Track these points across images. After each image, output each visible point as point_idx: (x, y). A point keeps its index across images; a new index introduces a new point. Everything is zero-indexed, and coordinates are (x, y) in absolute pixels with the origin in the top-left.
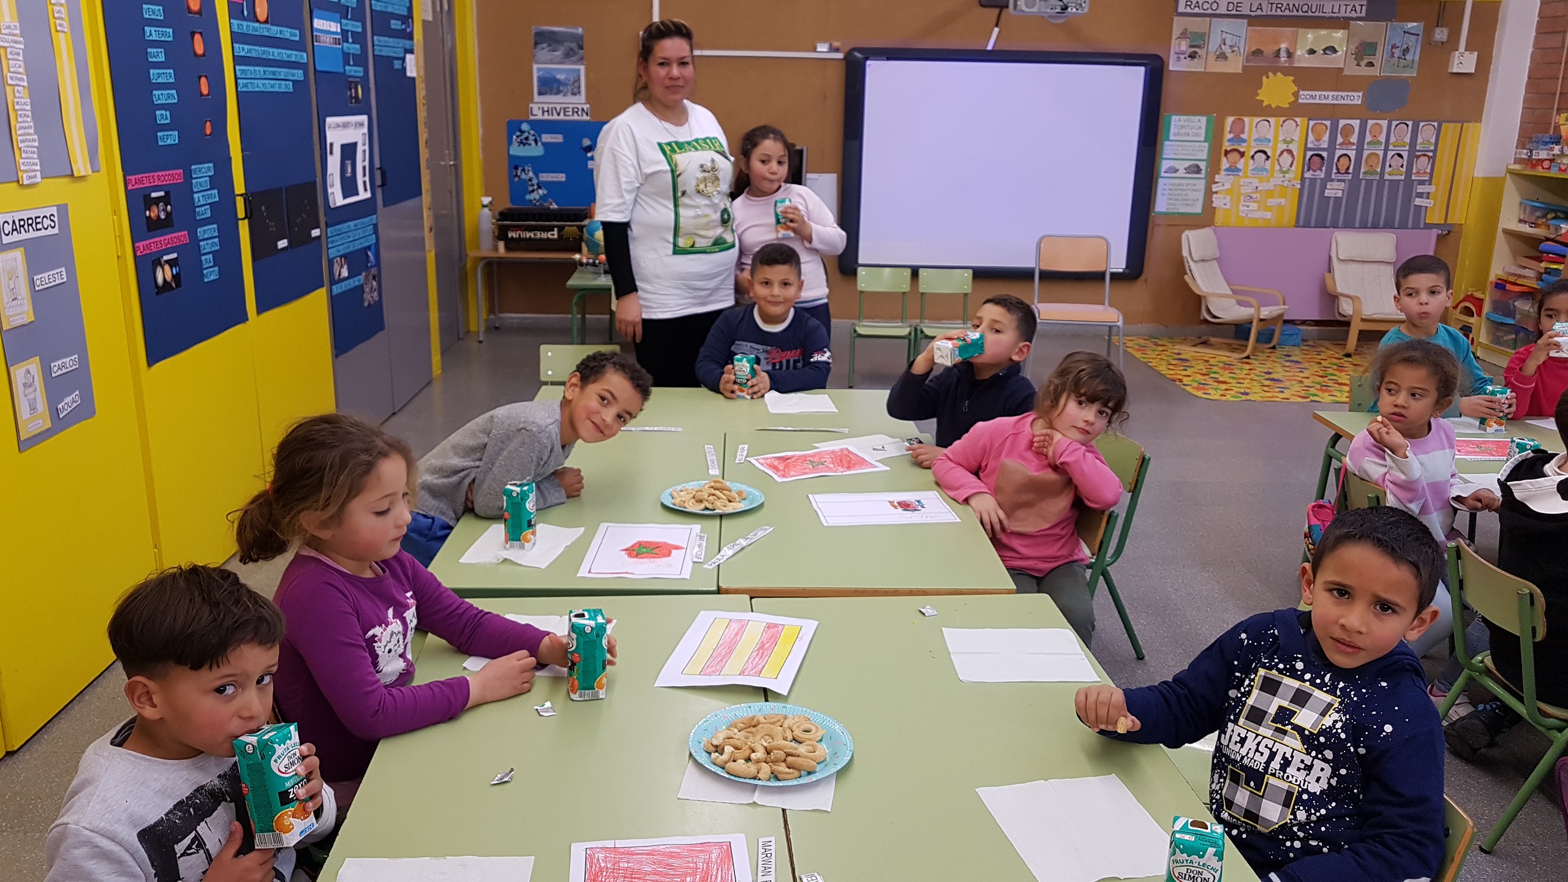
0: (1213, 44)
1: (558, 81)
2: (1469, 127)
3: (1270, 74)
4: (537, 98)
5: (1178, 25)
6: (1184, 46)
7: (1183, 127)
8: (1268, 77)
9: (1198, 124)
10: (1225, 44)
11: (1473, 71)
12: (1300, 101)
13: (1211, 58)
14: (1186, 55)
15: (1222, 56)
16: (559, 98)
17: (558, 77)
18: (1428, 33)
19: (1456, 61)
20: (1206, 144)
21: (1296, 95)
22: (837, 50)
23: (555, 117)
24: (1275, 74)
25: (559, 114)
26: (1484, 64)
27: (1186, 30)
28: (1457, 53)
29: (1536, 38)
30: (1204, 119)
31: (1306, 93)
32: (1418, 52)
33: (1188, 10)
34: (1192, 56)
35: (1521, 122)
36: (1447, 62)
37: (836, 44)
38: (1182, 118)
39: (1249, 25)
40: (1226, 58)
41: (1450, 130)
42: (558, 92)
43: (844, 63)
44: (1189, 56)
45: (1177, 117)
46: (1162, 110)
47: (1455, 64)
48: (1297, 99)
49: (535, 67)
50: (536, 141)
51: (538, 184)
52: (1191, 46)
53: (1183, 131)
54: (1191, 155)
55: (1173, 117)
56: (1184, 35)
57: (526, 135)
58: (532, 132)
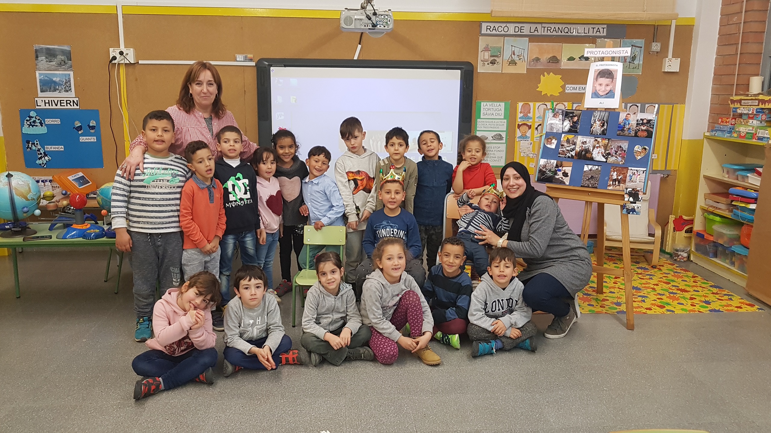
0: (507, 55)
1: (55, 82)
2: (678, 107)
3: (545, 73)
4: (40, 94)
5: (482, 42)
6: (487, 55)
7: (489, 109)
8: (544, 76)
9: (499, 107)
10: (514, 54)
11: (678, 71)
12: (566, 91)
13: (506, 64)
14: (489, 62)
15: (513, 63)
16: (56, 94)
17: (54, 79)
18: (648, 46)
19: (667, 65)
20: (505, 121)
21: (563, 87)
22: (251, 60)
23: (54, 107)
24: (549, 74)
25: (56, 105)
26: (685, 66)
27: (488, 45)
28: (667, 59)
29: (718, 48)
30: (503, 104)
31: (570, 86)
32: (642, 58)
33: (489, 32)
34: (493, 63)
35: (711, 104)
36: (661, 65)
37: (250, 56)
38: (488, 103)
39: (530, 41)
40: (516, 64)
41: (666, 108)
42: (55, 90)
43: (255, 69)
44: (491, 63)
45: (485, 103)
46: (474, 99)
47: (666, 66)
48: (564, 90)
49: (37, 73)
50: (41, 124)
51: (44, 153)
52: (492, 56)
53: (489, 112)
54: (495, 128)
55: (482, 103)
56: (486, 49)
57: (34, 119)
58: (38, 118)
